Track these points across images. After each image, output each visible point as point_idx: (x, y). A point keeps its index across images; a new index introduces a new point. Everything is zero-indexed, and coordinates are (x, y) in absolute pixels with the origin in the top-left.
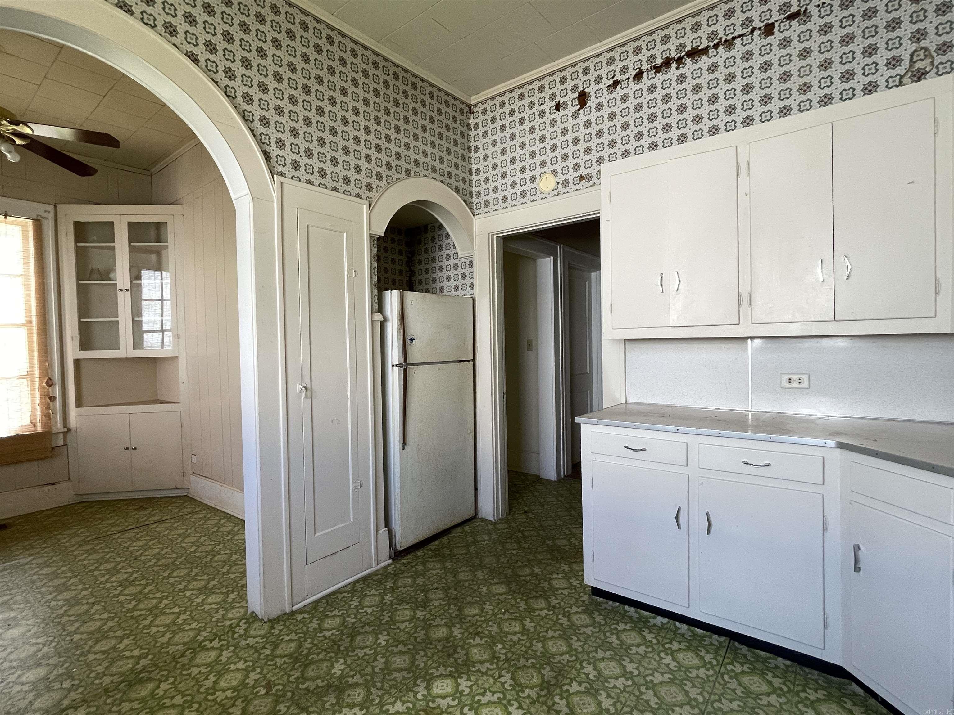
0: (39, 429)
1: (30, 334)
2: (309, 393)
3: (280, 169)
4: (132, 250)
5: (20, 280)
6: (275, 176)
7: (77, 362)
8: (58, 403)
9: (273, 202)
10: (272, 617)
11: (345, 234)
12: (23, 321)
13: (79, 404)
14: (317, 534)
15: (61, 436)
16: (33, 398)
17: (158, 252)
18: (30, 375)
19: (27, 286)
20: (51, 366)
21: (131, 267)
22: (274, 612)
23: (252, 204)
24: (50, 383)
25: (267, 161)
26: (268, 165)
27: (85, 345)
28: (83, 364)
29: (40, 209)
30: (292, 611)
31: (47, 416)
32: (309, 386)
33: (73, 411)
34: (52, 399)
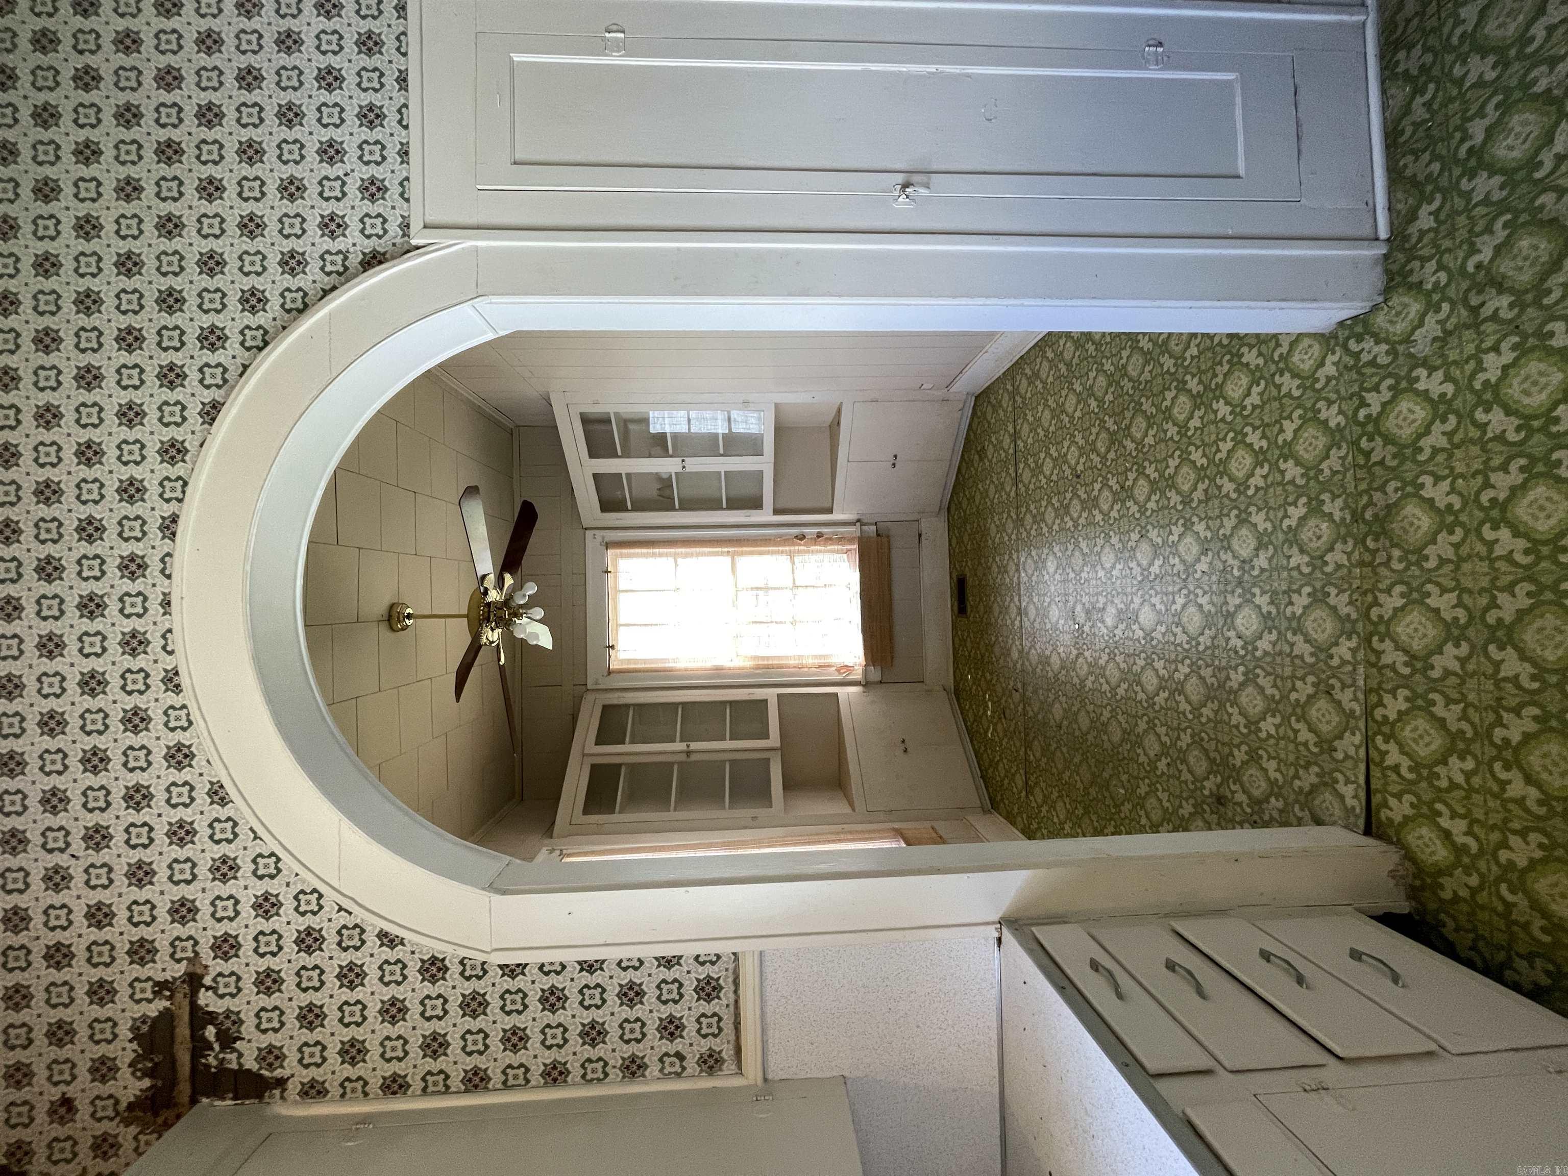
0: (856, 546)
1: (742, 554)
2: (915, 178)
3: (393, 228)
4: (627, 454)
5: (680, 560)
6: (414, 242)
7: (776, 512)
8: (824, 530)
9: (476, 249)
10: (1380, 285)
11: (517, 57)
12: (728, 559)
13: (830, 511)
14: (1242, 172)
15: (865, 528)
16: (817, 552)
17: (625, 423)
18: (791, 555)
19: (686, 556)
20: (780, 536)
21: (650, 456)
22: (1375, 279)
23: (495, 299)
24: (802, 537)
25: (387, 260)
26: (393, 258)
27: (756, 503)
28: (779, 506)
29: (592, 541)
30: (1388, 240)
31: (841, 540)
32: (900, 178)
33: (836, 516)
34: (819, 535)
